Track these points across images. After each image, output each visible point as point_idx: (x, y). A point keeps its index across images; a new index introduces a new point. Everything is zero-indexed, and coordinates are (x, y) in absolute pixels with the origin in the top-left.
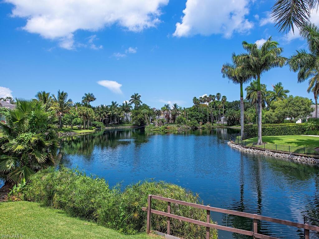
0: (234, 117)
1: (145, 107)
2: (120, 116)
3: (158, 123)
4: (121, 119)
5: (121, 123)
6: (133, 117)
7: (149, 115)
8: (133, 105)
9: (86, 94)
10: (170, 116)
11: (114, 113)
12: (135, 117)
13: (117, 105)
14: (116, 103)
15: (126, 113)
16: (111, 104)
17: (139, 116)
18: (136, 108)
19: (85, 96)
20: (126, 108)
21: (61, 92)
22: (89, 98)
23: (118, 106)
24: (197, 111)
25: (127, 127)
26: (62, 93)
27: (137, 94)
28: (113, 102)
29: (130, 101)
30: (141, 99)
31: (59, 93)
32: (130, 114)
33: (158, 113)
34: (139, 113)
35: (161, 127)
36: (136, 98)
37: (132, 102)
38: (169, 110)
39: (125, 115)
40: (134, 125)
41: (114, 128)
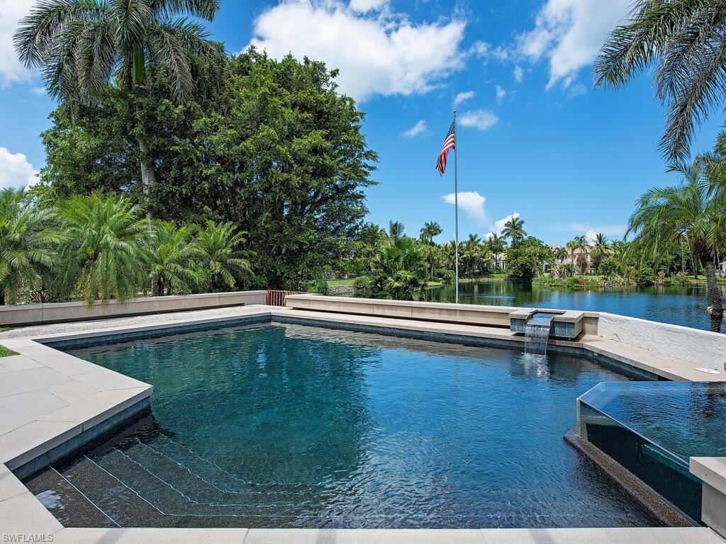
1: (533, 242)
2: (484, 260)
3: (560, 273)
4: (485, 265)
5: (485, 272)
6: (509, 261)
7: (541, 257)
8: (509, 240)
9: (427, 224)
10: (589, 259)
11: (474, 255)
12: (512, 262)
13: (479, 240)
14: (476, 236)
15: (494, 255)
16: (468, 239)
17: (521, 260)
18: (516, 245)
19: (425, 227)
20: (495, 246)
21: (394, 223)
22: (432, 230)
23: (480, 243)
25: (498, 279)
27: (518, 219)
28: (471, 236)
29: (503, 232)
30: (524, 228)
32: (502, 256)
33: (561, 254)
34: (521, 255)
35: (567, 280)
36: (514, 227)
37: (508, 234)
38: (587, 248)
39: (492, 257)
40: (511, 276)
41: (474, 280)
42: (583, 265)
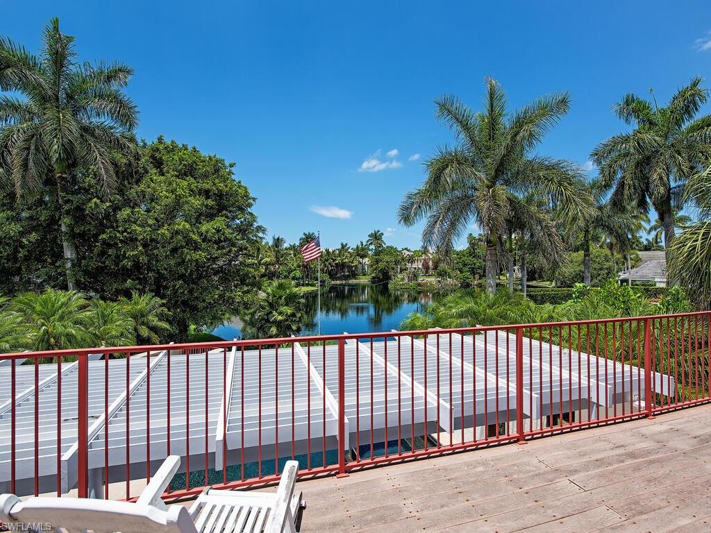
0: (533, 266)
1: (392, 251)
2: (353, 265)
3: (409, 277)
4: (354, 268)
5: (354, 275)
6: (372, 266)
7: (397, 263)
8: (372, 247)
9: (305, 234)
10: (430, 263)
11: (344, 261)
12: (374, 267)
13: (349, 248)
14: (346, 244)
15: (361, 260)
16: (340, 247)
17: (382, 265)
18: (377, 253)
19: (304, 237)
20: (361, 252)
21: (276, 237)
22: (309, 239)
23: (350, 250)
24: (474, 257)
25: (364, 280)
26: (278, 239)
27: (379, 231)
28: (342, 244)
29: (368, 241)
30: (384, 238)
31: (274, 239)
32: (366, 261)
33: (411, 260)
34: (381, 261)
35: (413, 283)
36: (376, 237)
37: (371, 244)
38: (429, 255)
39: (359, 262)
40: (374, 278)
41: (344, 282)
42: (426, 267)
